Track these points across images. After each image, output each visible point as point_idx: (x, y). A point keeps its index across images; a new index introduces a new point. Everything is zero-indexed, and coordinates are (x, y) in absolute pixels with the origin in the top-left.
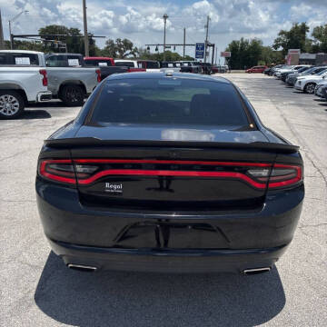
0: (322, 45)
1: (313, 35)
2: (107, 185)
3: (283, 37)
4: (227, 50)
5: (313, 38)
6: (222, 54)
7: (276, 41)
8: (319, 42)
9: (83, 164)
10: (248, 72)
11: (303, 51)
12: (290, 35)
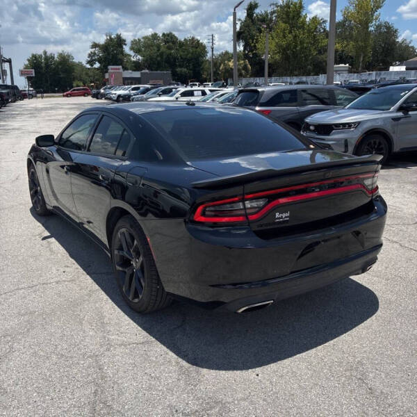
0: (143, 60)
1: (132, 49)
2: (277, 215)
3: (97, 50)
4: (26, 67)
5: (132, 53)
6: (22, 73)
7: (89, 56)
8: (140, 57)
9: (251, 199)
10: (67, 96)
11: (125, 69)
12: (105, 48)
